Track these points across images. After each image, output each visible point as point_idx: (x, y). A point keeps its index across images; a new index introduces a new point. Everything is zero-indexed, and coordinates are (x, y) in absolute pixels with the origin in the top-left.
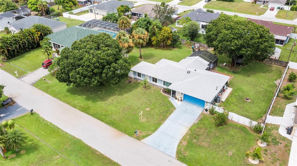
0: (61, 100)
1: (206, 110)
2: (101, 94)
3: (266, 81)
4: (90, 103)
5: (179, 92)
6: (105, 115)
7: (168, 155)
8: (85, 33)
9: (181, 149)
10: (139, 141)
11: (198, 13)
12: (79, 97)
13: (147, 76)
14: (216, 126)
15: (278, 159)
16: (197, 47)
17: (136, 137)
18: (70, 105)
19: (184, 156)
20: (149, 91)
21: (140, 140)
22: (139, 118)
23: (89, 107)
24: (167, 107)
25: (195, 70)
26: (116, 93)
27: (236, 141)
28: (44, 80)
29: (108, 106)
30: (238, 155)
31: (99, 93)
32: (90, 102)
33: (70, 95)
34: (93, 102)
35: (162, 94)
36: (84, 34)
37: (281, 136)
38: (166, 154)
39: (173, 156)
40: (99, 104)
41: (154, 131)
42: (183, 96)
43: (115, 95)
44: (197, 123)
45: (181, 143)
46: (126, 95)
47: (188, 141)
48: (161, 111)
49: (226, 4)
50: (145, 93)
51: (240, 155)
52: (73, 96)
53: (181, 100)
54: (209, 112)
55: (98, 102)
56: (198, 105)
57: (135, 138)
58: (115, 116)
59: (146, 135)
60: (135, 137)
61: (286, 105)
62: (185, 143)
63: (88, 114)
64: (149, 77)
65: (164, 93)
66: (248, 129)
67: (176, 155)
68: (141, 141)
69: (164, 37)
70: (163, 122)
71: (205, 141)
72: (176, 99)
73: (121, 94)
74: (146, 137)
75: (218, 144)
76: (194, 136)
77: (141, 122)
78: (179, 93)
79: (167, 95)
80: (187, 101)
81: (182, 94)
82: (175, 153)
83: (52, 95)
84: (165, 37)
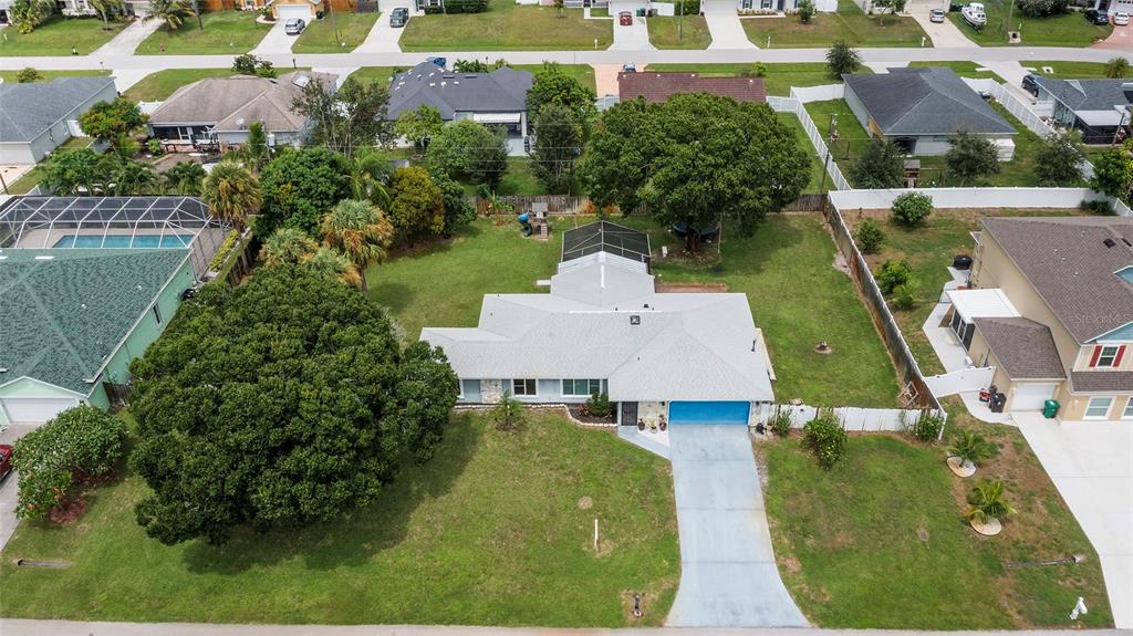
0: (205, 621)
1: (760, 428)
2: (357, 519)
3: (813, 272)
4: (346, 577)
5: (652, 399)
6: (455, 595)
7: (785, 627)
8: (70, 277)
9: (801, 589)
10: (660, 629)
11: (443, 84)
12: (277, 570)
13: (490, 381)
14: (825, 469)
15: (1032, 494)
16: (540, 216)
17: (639, 620)
18: (272, 621)
19: (828, 606)
20: (529, 434)
21: (661, 626)
22: (585, 549)
23: (361, 595)
24: (642, 469)
25: (646, 306)
26: (419, 492)
27: (905, 487)
28: (19, 563)
29: (431, 554)
30: (945, 530)
31: (348, 517)
32: (343, 572)
33: (226, 578)
34: (352, 564)
35: (583, 429)
36: (70, 284)
37: (986, 423)
38: (777, 627)
39: (799, 624)
40: (390, 561)
41: (674, 571)
42: (665, 412)
43: (420, 499)
44: (772, 483)
45: (782, 568)
46: (462, 485)
47: (793, 551)
48: (636, 491)
49: (469, 21)
50: (524, 448)
51: (949, 527)
52: (243, 577)
53: (663, 426)
54: (769, 433)
55: (377, 558)
56: (726, 421)
57: (640, 627)
58: (492, 578)
59: (663, 598)
60: (636, 622)
61: (920, 328)
62: (794, 565)
63: (385, 623)
64: (500, 383)
65: (586, 424)
66: (898, 437)
67: (805, 614)
68: (666, 624)
69: (418, 207)
70: (676, 527)
71: (838, 530)
72: (642, 426)
73: (439, 488)
74: (671, 605)
75: (873, 521)
76: (798, 528)
77: (603, 558)
78: (650, 404)
79: (601, 425)
80: (681, 421)
81: (663, 403)
82: (797, 611)
83: (142, 618)
84: (424, 207)
